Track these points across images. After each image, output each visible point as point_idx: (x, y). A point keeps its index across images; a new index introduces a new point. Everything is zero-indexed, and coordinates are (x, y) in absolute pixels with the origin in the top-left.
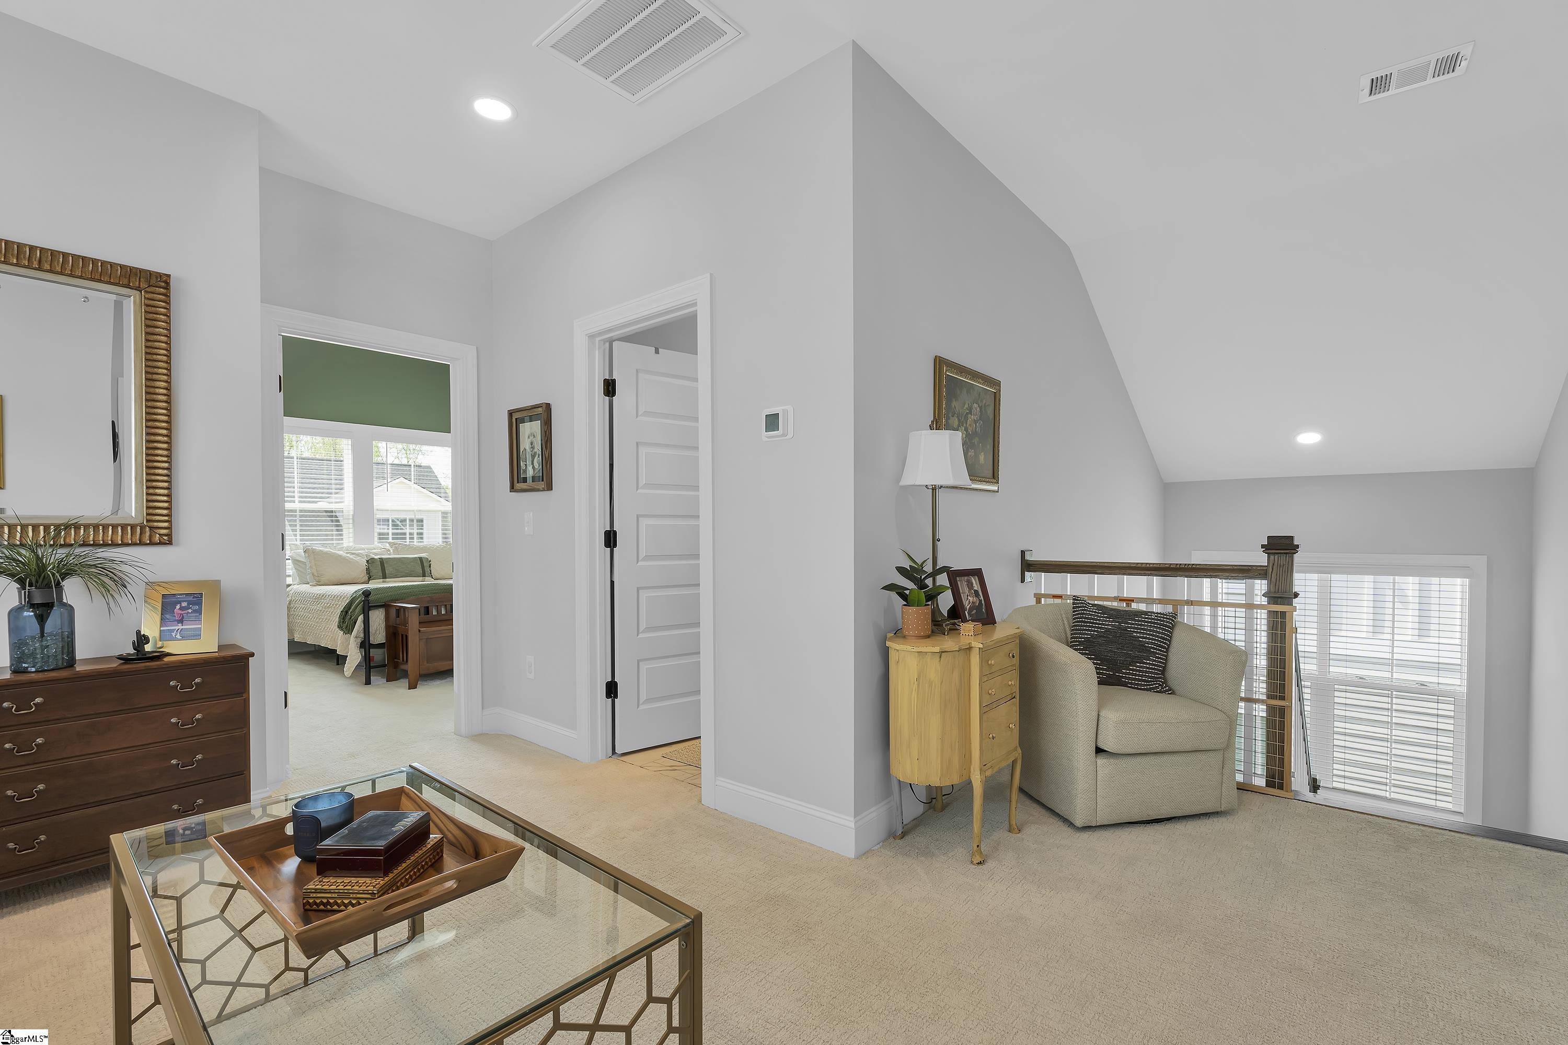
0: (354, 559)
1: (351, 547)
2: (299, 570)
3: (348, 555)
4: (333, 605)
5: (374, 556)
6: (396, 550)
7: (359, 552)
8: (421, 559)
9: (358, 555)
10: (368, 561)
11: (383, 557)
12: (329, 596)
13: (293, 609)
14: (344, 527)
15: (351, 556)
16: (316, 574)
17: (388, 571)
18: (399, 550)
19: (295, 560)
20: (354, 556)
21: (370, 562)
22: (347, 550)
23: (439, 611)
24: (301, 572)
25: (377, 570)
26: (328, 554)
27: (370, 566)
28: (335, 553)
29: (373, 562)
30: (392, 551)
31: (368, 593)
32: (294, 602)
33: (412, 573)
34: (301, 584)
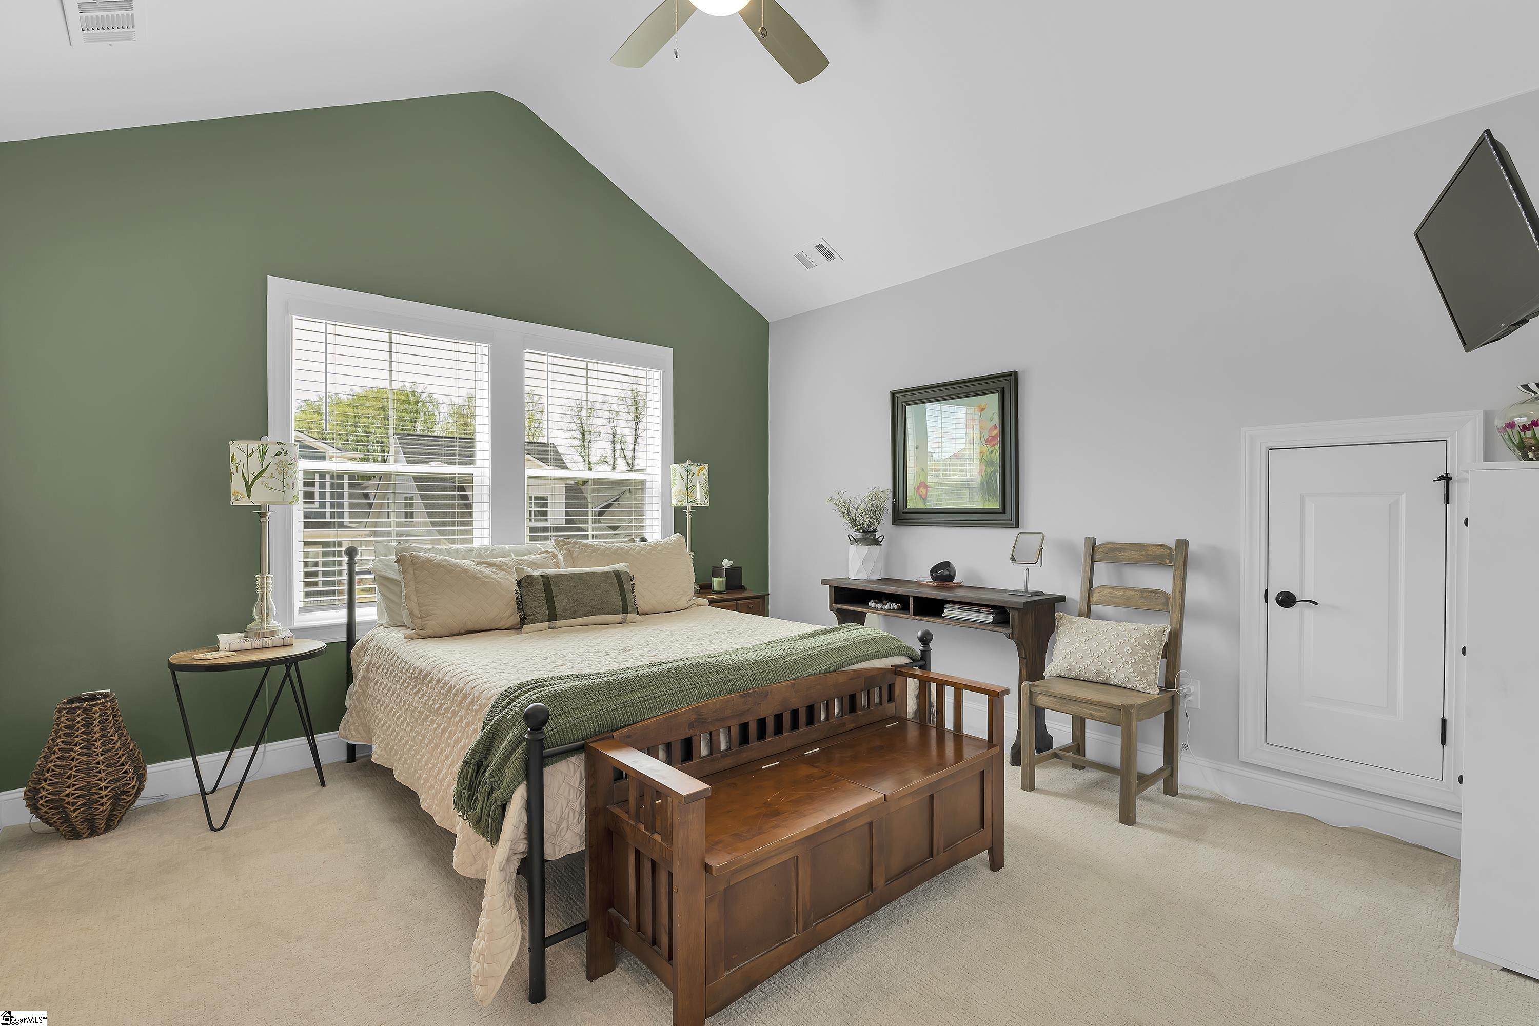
0: (494, 576)
1: (486, 549)
2: (388, 598)
3: (481, 568)
4: (447, 710)
5: (529, 571)
6: (571, 558)
7: (503, 560)
8: (617, 574)
9: (500, 567)
10: (519, 583)
11: (551, 571)
12: (438, 681)
13: (372, 684)
14: (476, 507)
15: (488, 571)
16: (416, 612)
17: (561, 601)
18: (575, 555)
19: (380, 576)
20: (492, 569)
21: (525, 583)
22: (480, 555)
23: (713, 745)
24: (392, 601)
25: (537, 603)
26: (443, 566)
27: (524, 592)
28: (456, 566)
29: (530, 585)
30: (560, 557)
31: (542, 717)
32: (375, 669)
33: (604, 605)
34: (391, 626)
